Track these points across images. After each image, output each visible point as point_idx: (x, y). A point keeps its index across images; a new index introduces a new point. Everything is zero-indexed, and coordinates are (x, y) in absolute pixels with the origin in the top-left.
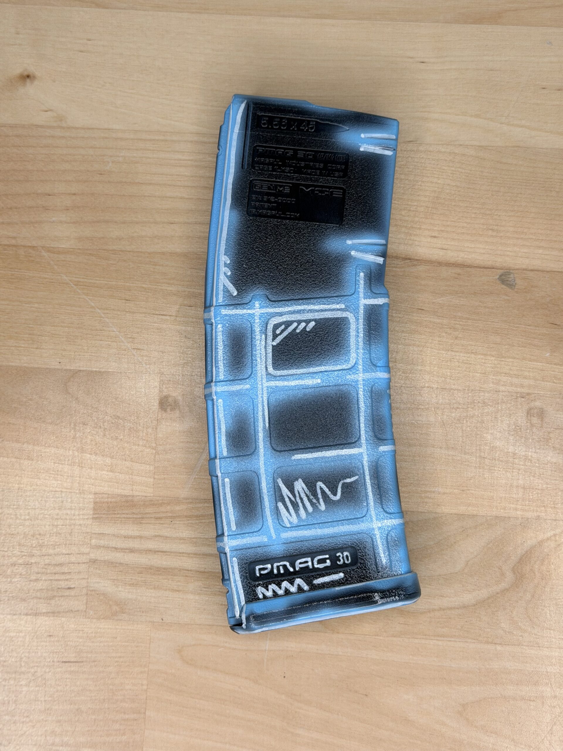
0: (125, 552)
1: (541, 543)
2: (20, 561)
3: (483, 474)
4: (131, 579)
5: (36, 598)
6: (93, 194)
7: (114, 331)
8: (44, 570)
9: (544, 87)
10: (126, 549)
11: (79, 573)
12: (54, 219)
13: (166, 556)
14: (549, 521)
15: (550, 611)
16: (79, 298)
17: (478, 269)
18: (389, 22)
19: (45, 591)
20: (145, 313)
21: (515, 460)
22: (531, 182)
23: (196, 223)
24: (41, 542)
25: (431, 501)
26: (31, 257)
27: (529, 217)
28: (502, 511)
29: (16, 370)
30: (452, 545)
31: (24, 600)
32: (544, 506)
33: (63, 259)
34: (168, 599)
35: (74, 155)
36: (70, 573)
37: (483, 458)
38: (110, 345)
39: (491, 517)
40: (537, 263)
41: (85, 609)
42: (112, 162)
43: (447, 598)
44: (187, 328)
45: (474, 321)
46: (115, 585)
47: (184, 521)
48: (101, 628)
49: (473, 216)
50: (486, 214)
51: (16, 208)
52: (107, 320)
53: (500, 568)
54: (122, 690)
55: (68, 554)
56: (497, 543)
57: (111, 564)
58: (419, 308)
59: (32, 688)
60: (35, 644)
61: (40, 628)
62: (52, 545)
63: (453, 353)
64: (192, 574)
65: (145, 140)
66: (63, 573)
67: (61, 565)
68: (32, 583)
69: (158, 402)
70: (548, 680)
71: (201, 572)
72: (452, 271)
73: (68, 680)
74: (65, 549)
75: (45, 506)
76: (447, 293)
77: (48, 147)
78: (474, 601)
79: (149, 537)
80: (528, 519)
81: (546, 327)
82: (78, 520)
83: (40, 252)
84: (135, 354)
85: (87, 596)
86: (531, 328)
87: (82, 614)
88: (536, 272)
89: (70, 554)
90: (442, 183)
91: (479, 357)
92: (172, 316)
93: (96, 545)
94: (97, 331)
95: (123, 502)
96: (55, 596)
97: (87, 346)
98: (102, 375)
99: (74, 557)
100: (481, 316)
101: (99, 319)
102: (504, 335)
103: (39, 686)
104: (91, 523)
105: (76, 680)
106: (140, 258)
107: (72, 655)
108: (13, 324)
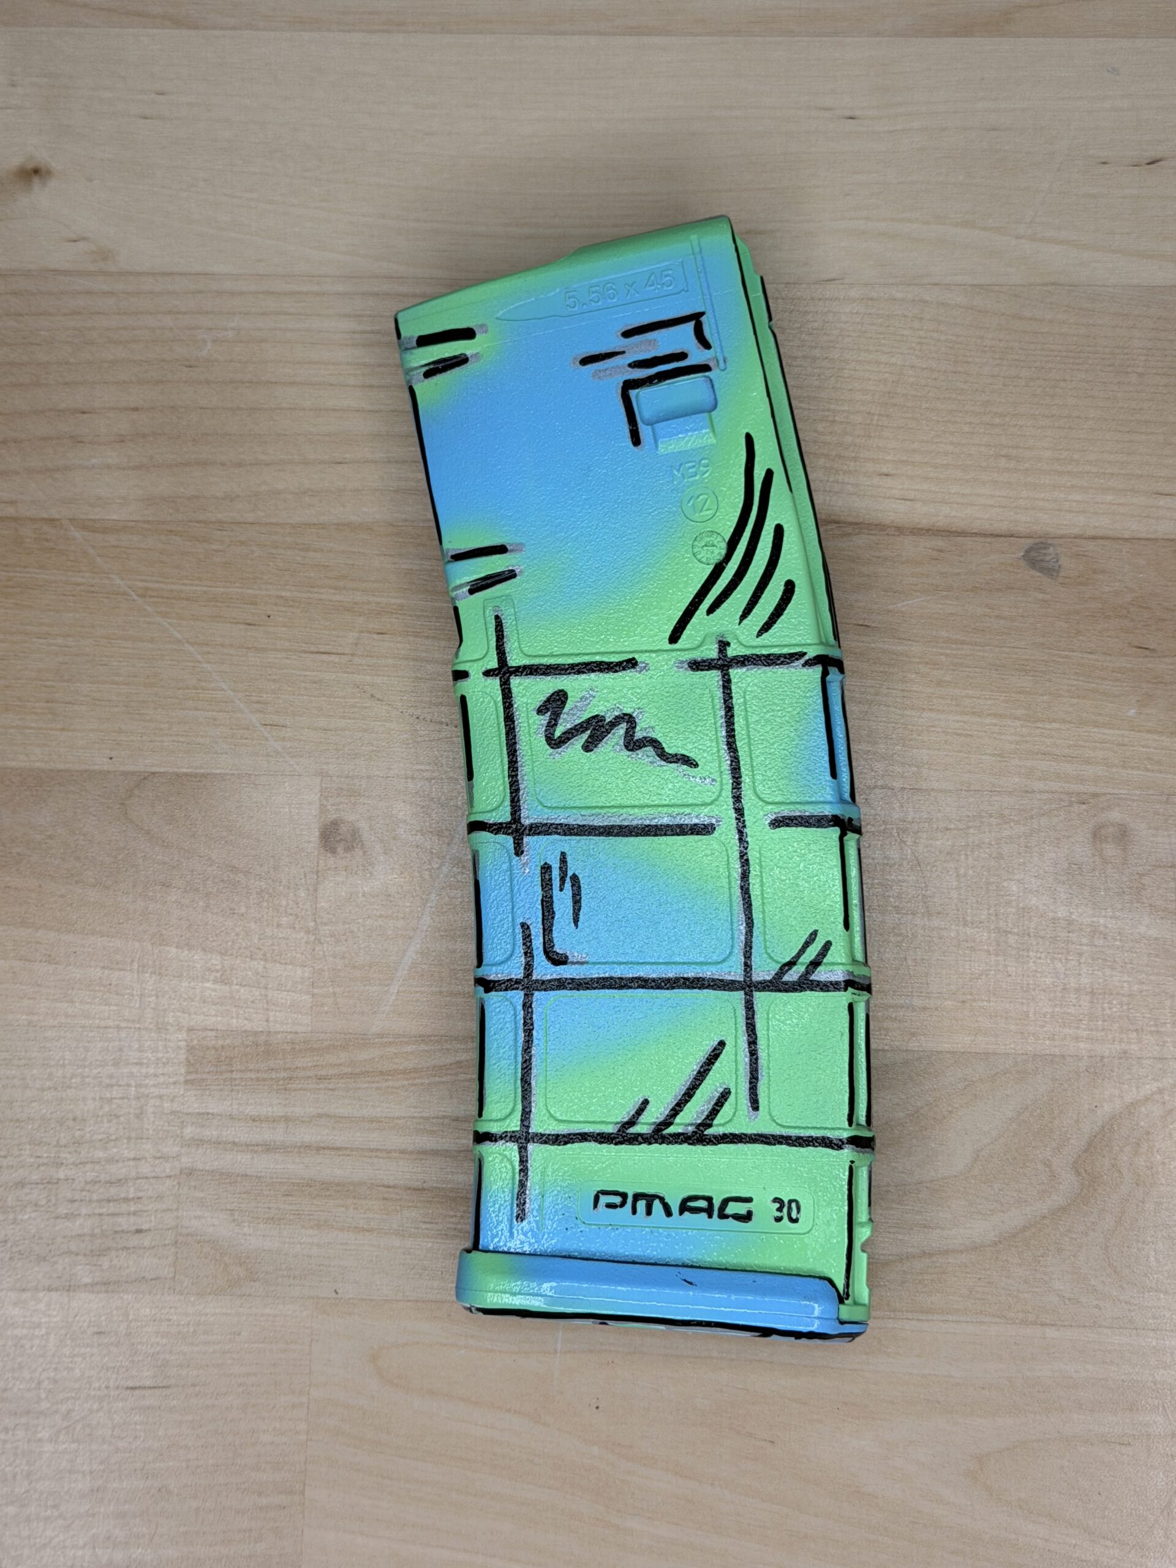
0: (256, 1152)
1: (1131, 1108)
2: (35, 1177)
3: (1006, 966)
4: (269, 1208)
5: (69, 1253)
6: (173, 408)
7: (223, 690)
8: (84, 1193)
9: (1103, 160)
10: (257, 1145)
11: (160, 1197)
12: (94, 461)
13: (342, 1158)
14: (1148, 1061)
15: (1155, 1251)
16: (149, 623)
17: (982, 539)
18: (780, 39)
19: (87, 1238)
20: (287, 651)
21: (1071, 934)
22: (1086, 354)
23: (389, 462)
24: (78, 1133)
25: (896, 1025)
26: (47, 540)
27: (1082, 429)
28: (1047, 1042)
29: (21, 775)
30: (945, 1118)
31: (44, 1259)
32: (1136, 1030)
33: (115, 543)
34: (348, 1247)
35: (134, 329)
36: (140, 1198)
37: (1005, 932)
38: (215, 720)
39: (1025, 1057)
40: (1103, 524)
41: (171, 1275)
42: (214, 341)
43: (938, 1231)
44: (375, 678)
45: (978, 648)
46: (234, 1220)
47: (378, 1082)
48: (206, 1315)
49: (966, 429)
50: (992, 425)
51: (15, 441)
52: (208, 667)
53: (1047, 1164)
54: (253, 1444)
55: (134, 1159)
56: (1038, 1111)
57: (226, 1177)
58: (860, 623)
59: (64, 1446)
60: (67, 1351)
61: (77, 1318)
62: (101, 1140)
63: (933, 715)
64: (398, 1194)
65: (279, 294)
66: (126, 1200)
67: (120, 1182)
68: (60, 1221)
69: (317, 834)
70: (1156, 1398)
71: (415, 1189)
72: (927, 544)
73: (138, 1427)
74: (127, 1148)
75: (85, 1059)
76: (917, 591)
77: (80, 313)
78: (995, 1236)
79: (304, 1119)
80: (1103, 1058)
81: (1125, 655)
82: (154, 1086)
83: (66, 530)
84: (267, 735)
85: (176, 1247)
86: (1096, 657)
87: (167, 1286)
88: (1101, 542)
89: (139, 1159)
90: (899, 363)
91: (988, 721)
92: (344, 654)
93: (193, 1139)
94: (187, 691)
95: (247, 1046)
96: (109, 1249)
97: (168, 722)
98: (199, 781)
99: (146, 1165)
100: (989, 637)
101: (192, 664)
102: (1040, 674)
103: (78, 1441)
104: (182, 1092)
105: (157, 1426)
106: (274, 538)
107: (147, 1374)
108: (13, 681)
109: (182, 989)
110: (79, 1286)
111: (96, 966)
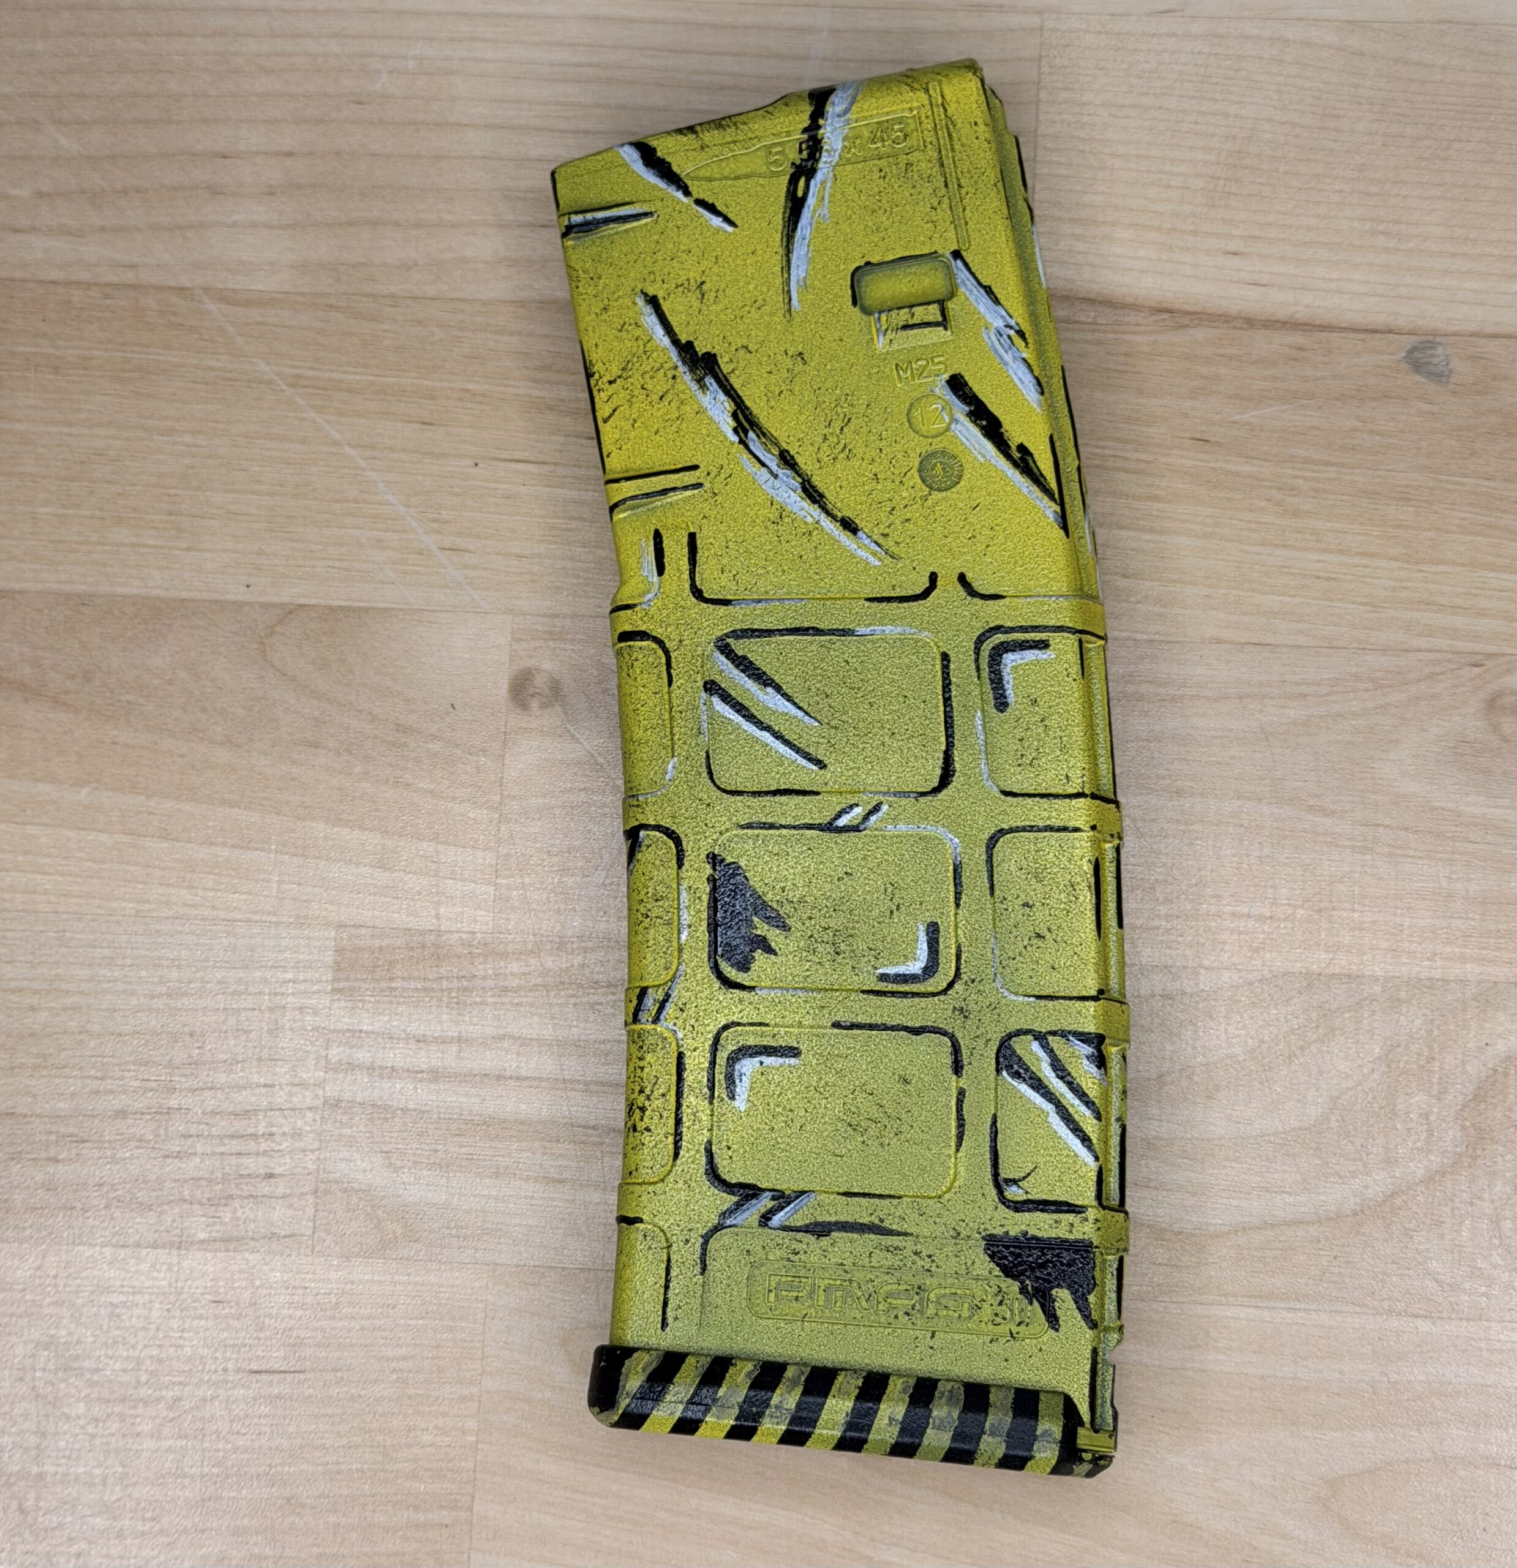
0: (420, 1080)
2: (138, 1106)
4: (436, 1151)
5: (181, 1200)
6: (337, 153)
7: (392, 504)
8: (202, 1126)
10: (422, 1072)
11: (297, 1135)
12: (235, 217)
13: (528, 1090)
16: (302, 419)
17: (1352, 335)
19: (204, 1183)
22: (1488, 109)
24: (195, 1052)
25: (1234, 937)
26: (175, 314)
27: (1482, 201)
28: (1426, 963)
29: (134, 604)
31: (150, 1208)
33: (260, 319)
34: (533, 1202)
35: (290, 55)
36: (272, 1135)
38: (381, 541)
39: (1397, 981)
40: (1506, 318)
42: (391, 72)
45: (1345, 470)
46: (391, 1165)
47: (576, 996)
48: (353, 1283)
49: (1336, 198)
50: (1368, 194)
51: (138, 191)
52: (373, 475)
53: (1424, 1115)
54: (409, 1446)
55: (265, 1086)
57: (381, 1112)
58: (1198, 436)
59: (168, 1443)
60: (175, 1324)
61: (189, 1283)
62: (225, 1061)
63: (1288, 553)
64: (598, 1136)
65: (474, 15)
66: (254, 1136)
67: (247, 1114)
68: (170, 1160)
69: (506, 685)
72: (1281, 340)
73: (264, 1421)
74: (258, 1072)
75: (206, 960)
76: (1269, 398)
77: (222, 35)
78: (1356, 1204)
79: (482, 1041)
80: (1496, 983)
82: (293, 994)
83: (198, 301)
84: (446, 562)
85: (317, 1197)
86: (1492, 484)
87: (304, 1244)
88: (1505, 341)
89: (272, 1086)
90: (1251, 115)
91: (1357, 560)
93: (340, 1062)
94: (346, 505)
95: (412, 948)
96: (231, 1197)
97: (321, 543)
98: (359, 616)
99: (282, 1093)
100: (1360, 456)
101: (352, 472)
102: (1424, 504)
103: (186, 1436)
104: (328, 1004)
105: (287, 1421)
106: (460, 317)
107: (276, 1354)
108: (128, 488)
109: (331, 876)
110: (192, 1243)
111: (224, 844)
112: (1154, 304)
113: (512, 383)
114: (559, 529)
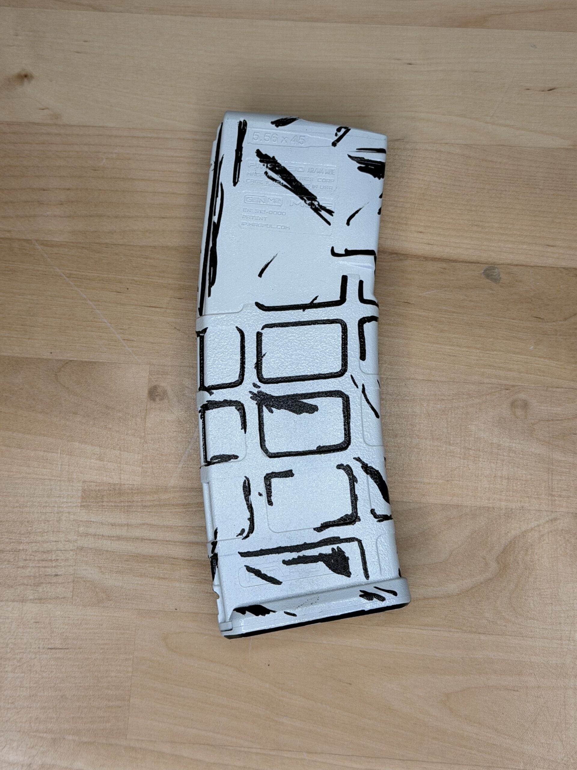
0: (113, 540)
1: (524, 534)
2: (8, 548)
3: (468, 465)
4: (118, 567)
5: (23, 584)
6: (86, 189)
7: (105, 323)
8: (31, 556)
9: (528, 88)
10: (113, 537)
11: (67, 560)
12: (48, 213)
13: (153, 544)
14: (534, 512)
15: (533, 600)
16: (72, 290)
17: (464, 264)
18: (377, 26)
19: (32, 578)
20: (136, 305)
21: (499, 451)
23: (187, 218)
24: (29, 528)
25: (416, 490)
26: (25, 250)
27: (513, 214)
28: (486, 501)
29: (9, 359)
30: (437, 535)
31: (12, 587)
32: (528, 497)
33: (57, 252)
34: (155, 586)
35: (69, 152)
36: (57, 560)
37: (468, 449)
38: (101, 337)
39: (475, 508)
40: (521, 258)
42: (107, 159)
43: (432, 588)
44: (177, 319)
45: (460, 315)
46: (101, 572)
47: (171, 509)
48: (86, 615)
49: (459, 212)
50: (471, 210)
51: (12, 202)
52: (98, 311)
53: (484, 558)
54: (107, 677)
55: (55, 541)
56: (481, 533)
57: (98, 552)
58: (406, 301)
60: (20, 630)
61: (26, 615)
62: (40, 532)
63: (438, 346)
64: (179, 562)
65: (138, 137)
66: (51, 560)
67: (48, 552)
68: (19, 569)
69: (147, 392)
70: (531, 670)
71: (187, 560)
72: (438, 266)
73: (53, 667)
74: (53, 536)
75: (34, 494)
76: (433, 287)
77: (43, 143)
78: (458, 591)
79: (136, 525)
80: (512, 509)
81: (530, 321)
82: (66, 507)
83: (34, 245)
84: (125, 345)
85: (74, 583)
86: (515, 321)
87: (69, 601)
88: (521, 267)
89: (58, 542)
90: (428, 180)
91: (464, 349)
92: (162, 308)
93: (83, 533)
94: (88, 322)
95: (111, 490)
96: (42, 583)
97: (78, 337)
98: (92, 365)
99: (61, 544)
100: (465, 310)
101: (91, 310)
102: (489, 328)
103: (24, 673)
104: (79, 511)
105: (62, 667)
106: (132, 252)
107: (58, 642)
108: (7, 315)
109: (81, 463)
110: (27, 600)
111: (41, 450)
112: (390, 251)
113: (150, 277)
114: (167, 333)
